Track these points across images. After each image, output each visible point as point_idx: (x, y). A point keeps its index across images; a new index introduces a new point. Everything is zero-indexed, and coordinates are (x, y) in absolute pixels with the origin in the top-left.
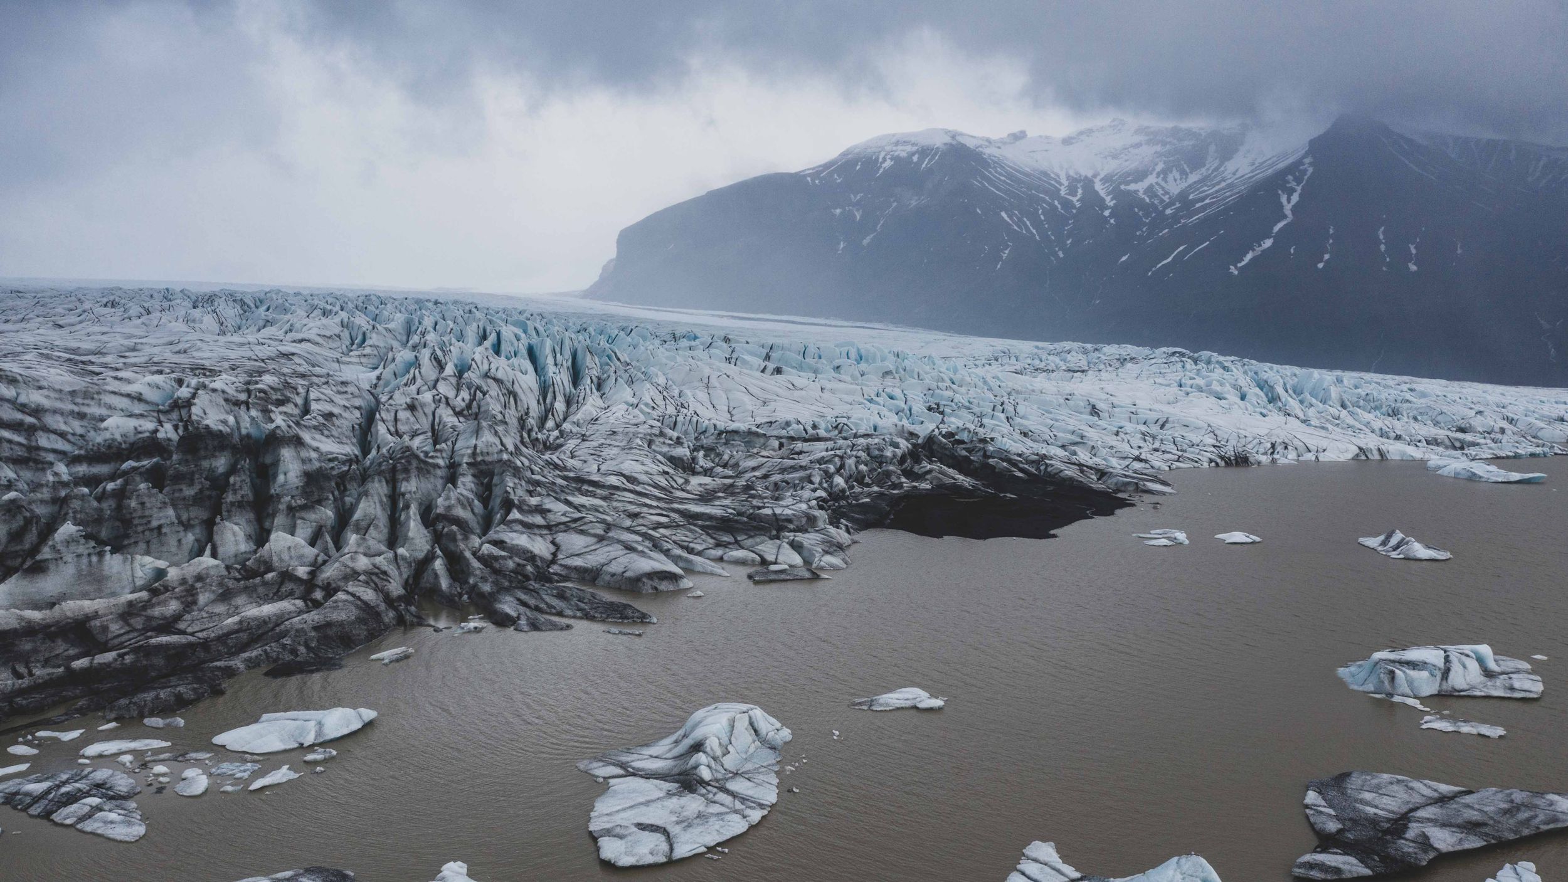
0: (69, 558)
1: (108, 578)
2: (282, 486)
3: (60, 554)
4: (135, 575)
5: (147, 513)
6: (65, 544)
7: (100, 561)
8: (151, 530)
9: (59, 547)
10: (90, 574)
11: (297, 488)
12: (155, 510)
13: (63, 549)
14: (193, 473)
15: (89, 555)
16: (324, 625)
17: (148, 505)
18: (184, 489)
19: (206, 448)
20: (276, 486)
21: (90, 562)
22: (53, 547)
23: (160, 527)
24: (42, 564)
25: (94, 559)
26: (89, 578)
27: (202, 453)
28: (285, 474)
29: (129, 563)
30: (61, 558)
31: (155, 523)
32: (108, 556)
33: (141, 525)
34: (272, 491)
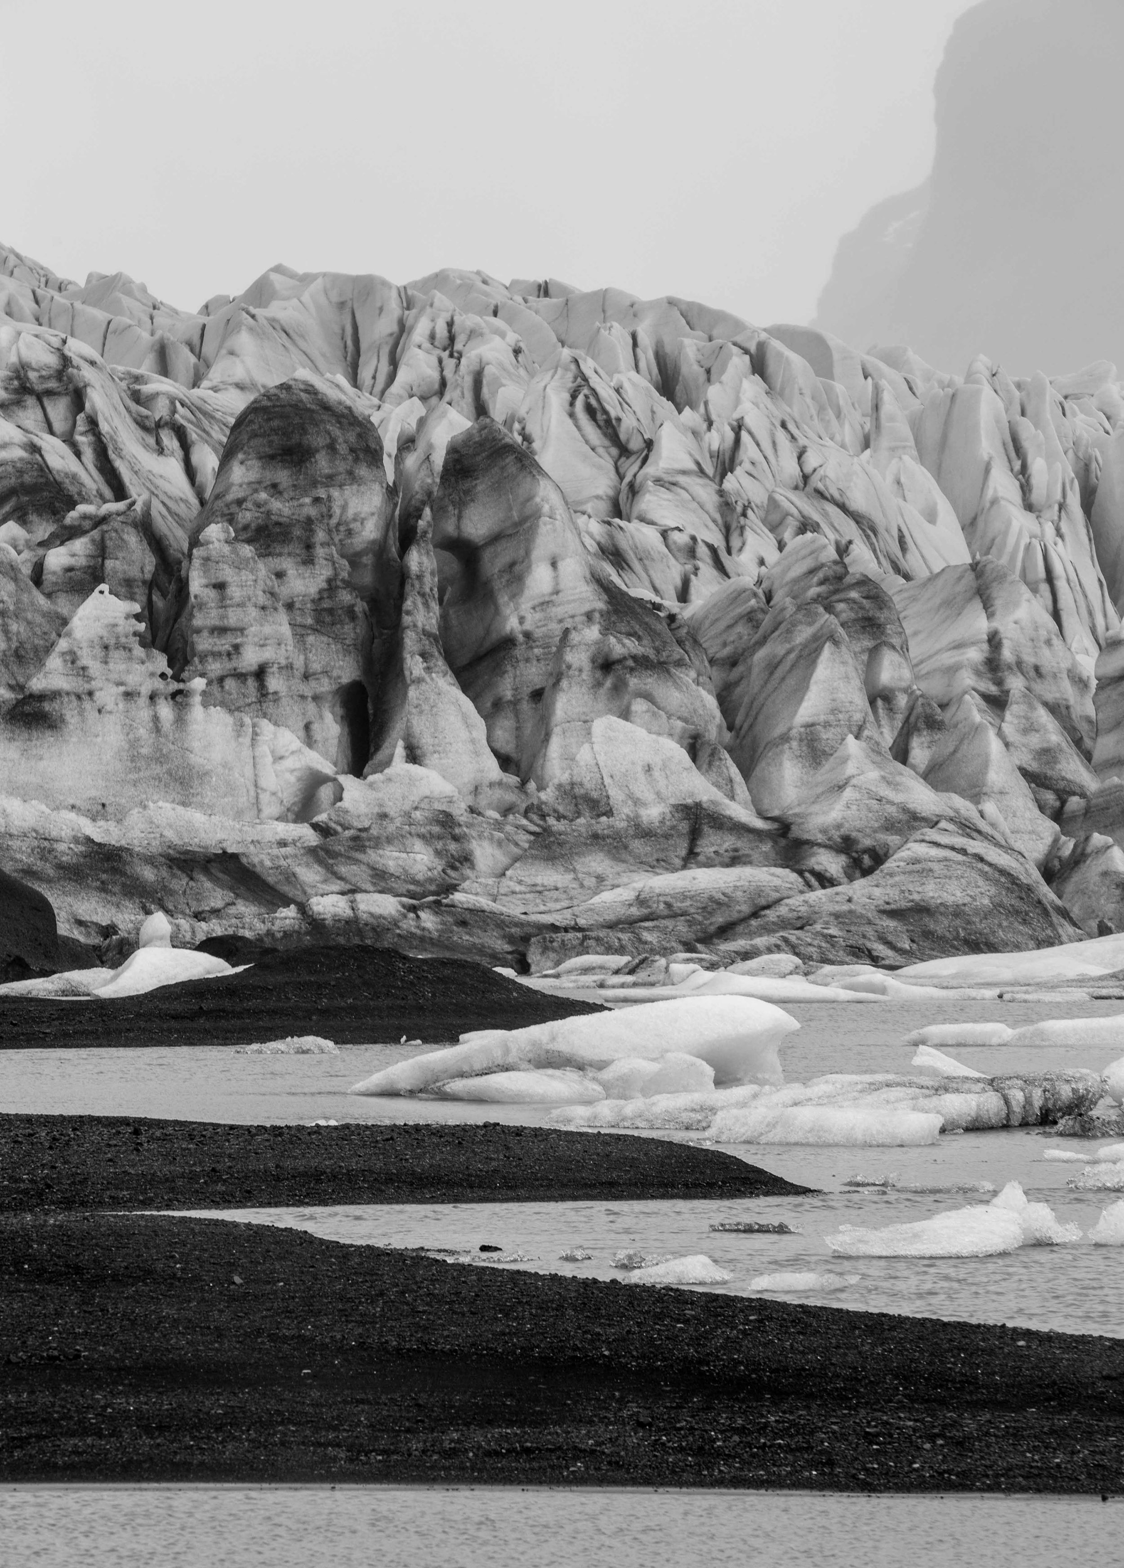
0: (108, 695)
1: (204, 775)
2: (544, 604)
3: (89, 679)
4: (263, 783)
5: (233, 618)
6: (98, 651)
7: (180, 721)
8: (241, 676)
9: (86, 659)
10: (160, 758)
11: (589, 616)
12: (253, 612)
13: (95, 667)
14: (309, 524)
15: (153, 697)
16: (910, 909)
17: (235, 592)
18: (291, 572)
19: (332, 447)
20: (526, 604)
21: (156, 719)
22: (72, 658)
23: (260, 673)
24: (47, 706)
25: (166, 711)
26: (157, 769)
27: (322, 463)
28: (554, 564)
29: (247, 740)
30: (90, 694)
31: (250, 658)
32: (197, 712)
33: (216, 655)
34: (512, 624)
